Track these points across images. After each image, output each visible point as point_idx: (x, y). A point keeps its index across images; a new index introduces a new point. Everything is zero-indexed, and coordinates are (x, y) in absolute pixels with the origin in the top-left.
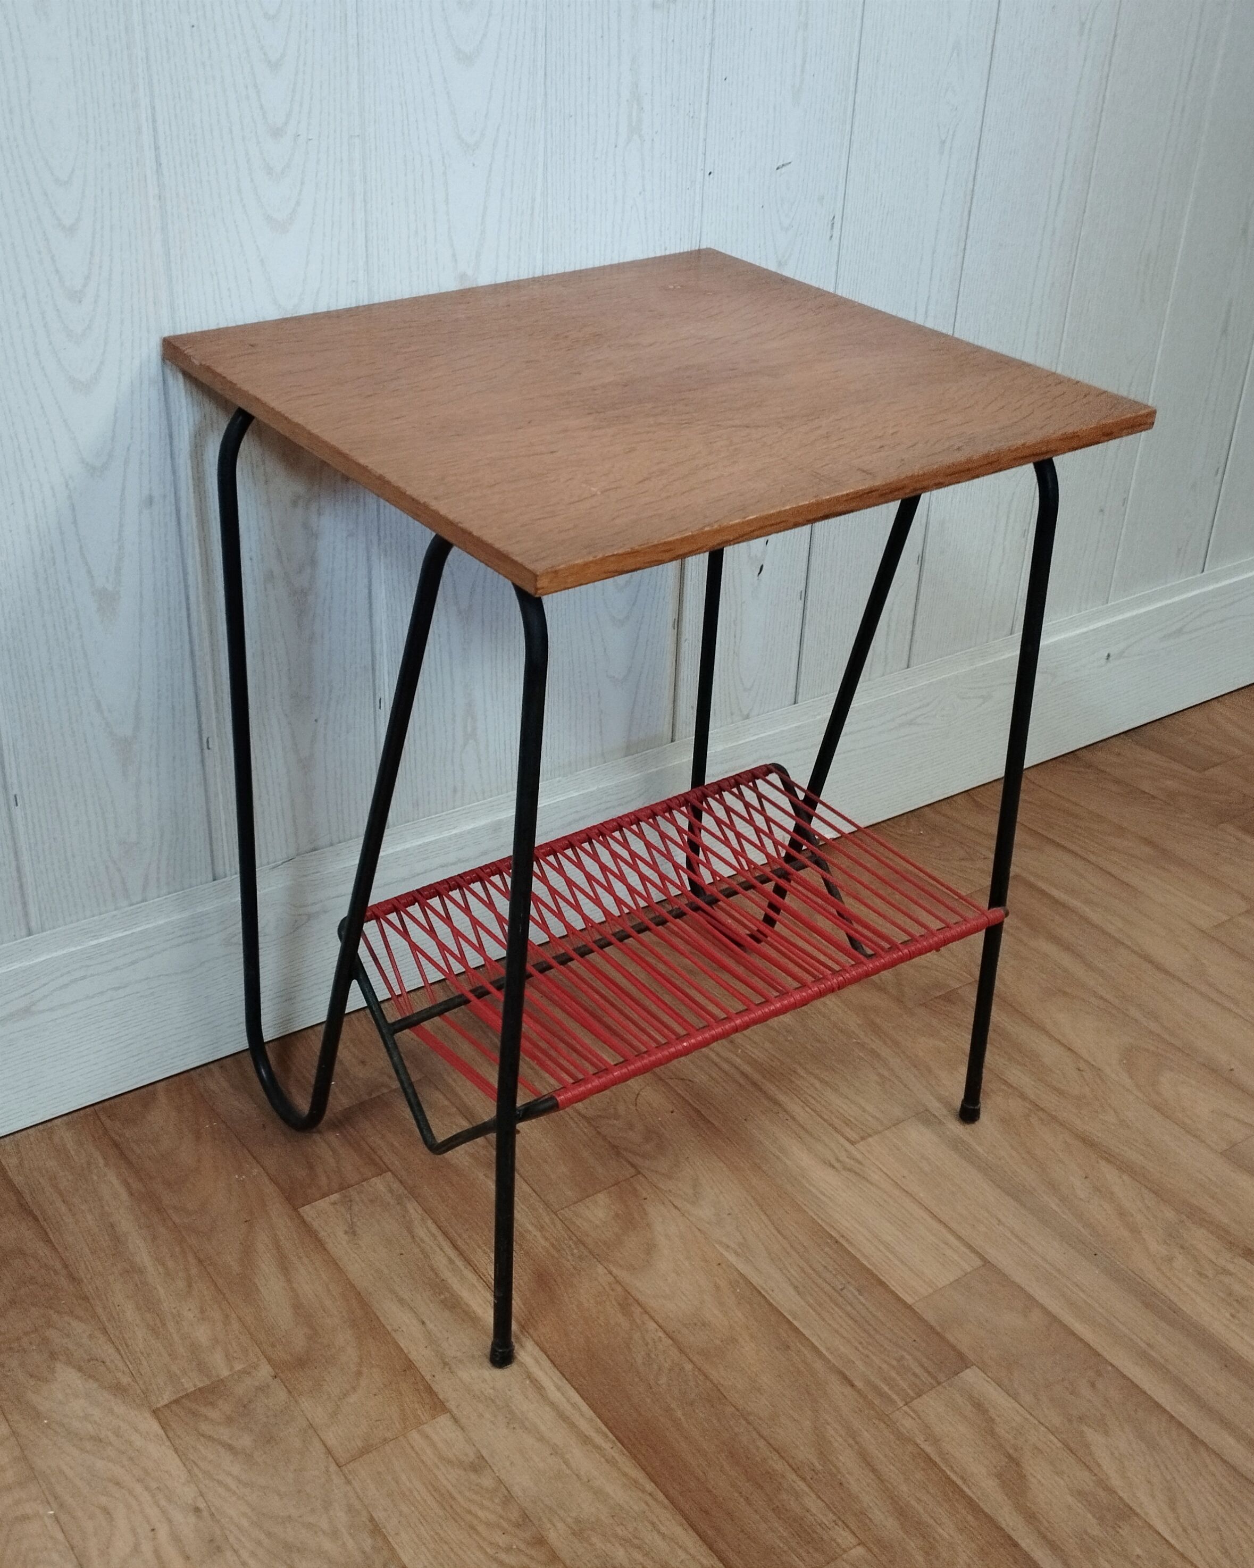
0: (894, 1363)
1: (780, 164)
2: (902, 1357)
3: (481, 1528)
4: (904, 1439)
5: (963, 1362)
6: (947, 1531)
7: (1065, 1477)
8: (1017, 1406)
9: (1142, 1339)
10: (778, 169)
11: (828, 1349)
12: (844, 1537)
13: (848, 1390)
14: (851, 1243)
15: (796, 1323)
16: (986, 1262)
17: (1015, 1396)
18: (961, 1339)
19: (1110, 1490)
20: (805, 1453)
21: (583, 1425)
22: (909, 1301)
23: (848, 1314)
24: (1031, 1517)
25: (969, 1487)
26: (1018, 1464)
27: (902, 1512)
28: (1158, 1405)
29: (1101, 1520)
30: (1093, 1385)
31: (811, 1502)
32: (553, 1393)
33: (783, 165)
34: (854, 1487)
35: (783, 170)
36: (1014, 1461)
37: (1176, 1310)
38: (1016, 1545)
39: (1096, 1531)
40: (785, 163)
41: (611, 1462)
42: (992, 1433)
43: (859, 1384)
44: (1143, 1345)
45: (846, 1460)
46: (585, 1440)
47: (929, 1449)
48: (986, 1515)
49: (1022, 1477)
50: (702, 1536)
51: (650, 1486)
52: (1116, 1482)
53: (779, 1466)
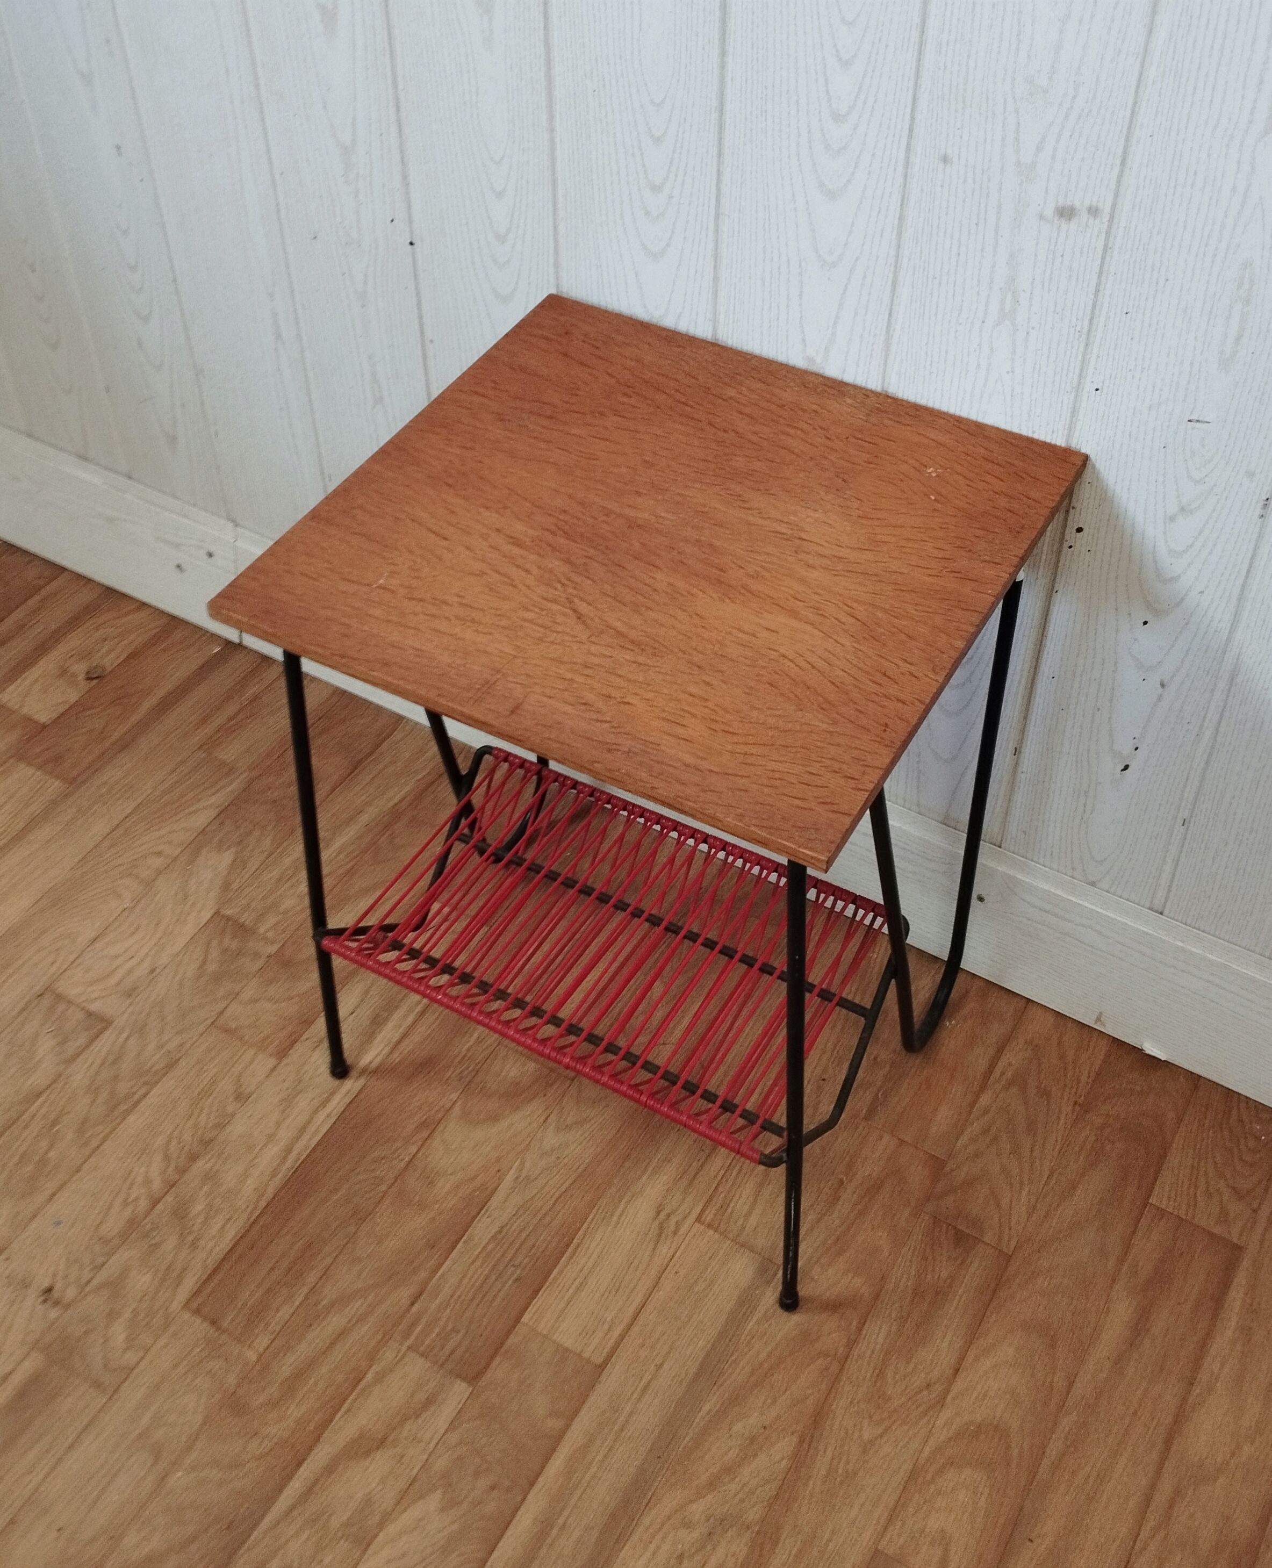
0: (450, 1327)
1: (1195, 417)
2: (458, 1332)
3: (191, 1122)
4: (372, 1357)
5: (473, 1379)
6: (295, 1411)
7: (380, 1487)
8: (442, 1431)
9: (568, 1518)
10: (1190, 421)
11: (442, 1275)
12: (262, 1342)
13: (405, 1302)
14: (571, 1257)
15: (460, 1244)
16: (602, 1367)
17: (452, 1426)
18: (499, 1371)
19: (381, 1525)
20: (329, 1293)
21: (301, 1144)
22: (526, 1318)
23: (487, 1277)
24: (330, 1469)
25: (343, 1416)
26: (378, 1448)
27: (300, 1375)
28: (493, 1548)
29: (347, 1524)
30: (493, 1488)
31: (285, 1312)
32: (321, 1116)
33: (1198, 421)
34: (310, 1336)
35: (1198, 425)
36: (382, 1443)
37: (620, 1541)
38: (299, 1465)
39: (335, 1523)
40: (1201, 419)
41: (274, 1174)
42: (405, 1419)
43: (415, 1309)
44: (561, 1521)
45: (336, 1321)
46: (288, 1150)
47: (369, 1377)
48: (320, 1436)
49: (367, 1454)
50: (231, 1251)
51: (263, 1204)
52: (392, 1529)
53: (312, 1278)
